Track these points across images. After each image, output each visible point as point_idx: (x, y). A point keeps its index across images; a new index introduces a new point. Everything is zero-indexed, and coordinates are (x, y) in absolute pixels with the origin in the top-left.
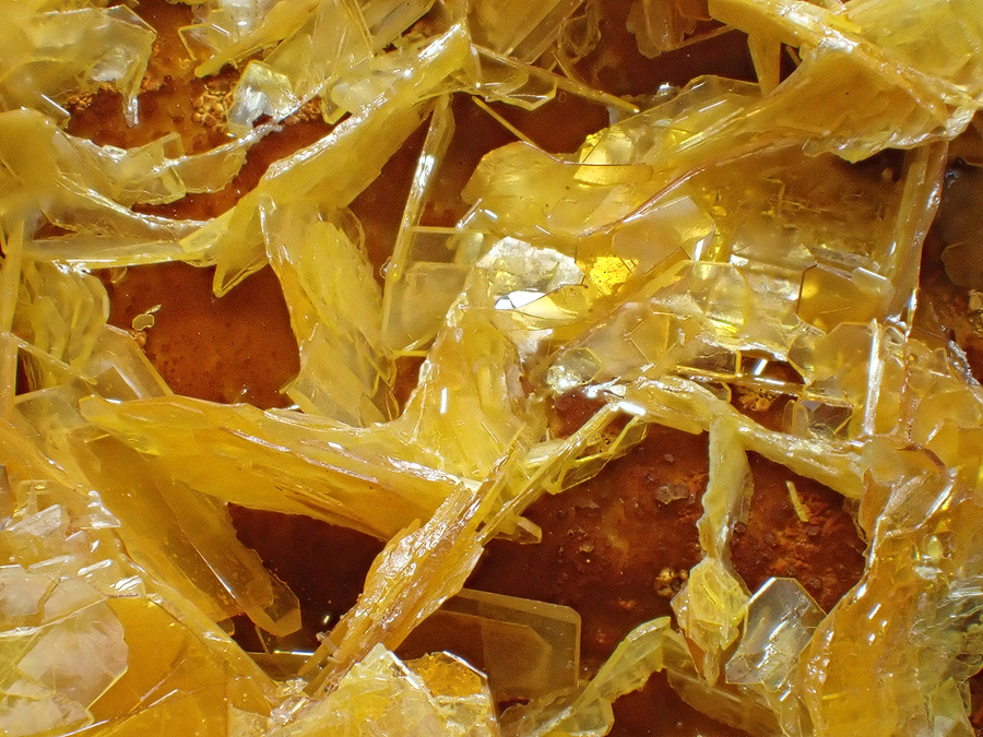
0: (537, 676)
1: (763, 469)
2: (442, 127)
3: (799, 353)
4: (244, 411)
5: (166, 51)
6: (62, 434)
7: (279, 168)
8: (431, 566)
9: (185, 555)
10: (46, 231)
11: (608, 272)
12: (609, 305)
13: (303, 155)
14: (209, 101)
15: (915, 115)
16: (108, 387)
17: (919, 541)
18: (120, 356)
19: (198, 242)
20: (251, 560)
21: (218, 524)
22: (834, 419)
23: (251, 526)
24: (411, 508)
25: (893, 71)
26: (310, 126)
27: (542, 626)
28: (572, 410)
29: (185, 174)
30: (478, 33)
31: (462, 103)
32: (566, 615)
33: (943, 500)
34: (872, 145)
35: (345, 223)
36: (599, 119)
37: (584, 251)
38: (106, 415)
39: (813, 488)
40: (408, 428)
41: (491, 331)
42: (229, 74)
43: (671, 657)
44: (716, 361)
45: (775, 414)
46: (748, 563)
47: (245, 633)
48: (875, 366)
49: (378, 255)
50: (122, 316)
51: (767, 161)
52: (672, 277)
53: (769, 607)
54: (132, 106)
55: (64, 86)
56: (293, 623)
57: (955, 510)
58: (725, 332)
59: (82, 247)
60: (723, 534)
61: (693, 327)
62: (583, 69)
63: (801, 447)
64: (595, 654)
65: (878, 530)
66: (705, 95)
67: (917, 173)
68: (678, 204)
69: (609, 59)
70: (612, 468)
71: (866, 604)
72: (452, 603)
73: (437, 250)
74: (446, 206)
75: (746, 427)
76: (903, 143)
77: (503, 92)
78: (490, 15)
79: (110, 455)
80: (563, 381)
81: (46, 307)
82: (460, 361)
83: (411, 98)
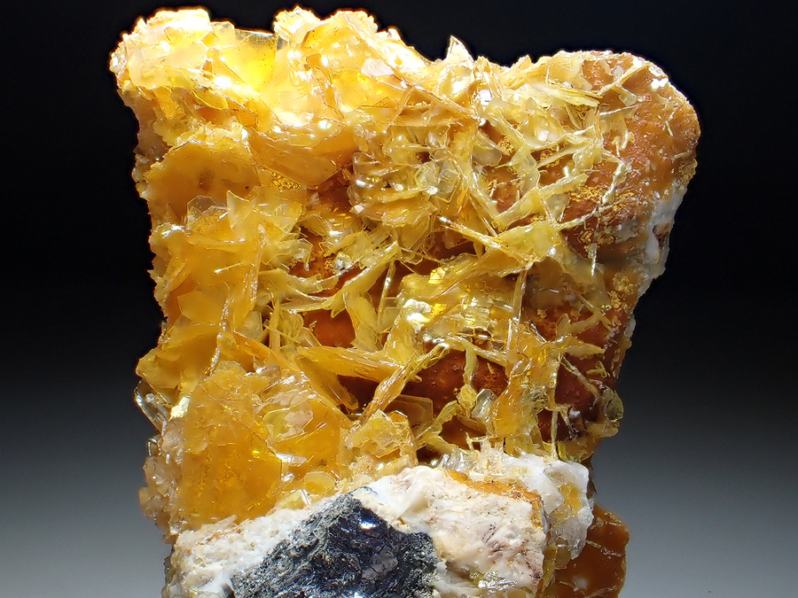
0: (422, 417)
1: (481, 360)
2: (392, 270)
3: (490, 328)
4: (340, 350)
5: (315, 250)
6: (292, 357)
7: (348, 283)
8: (392, 388)
9: (326, 388)
10: (284, 301)
11: (438, 308)
12: (438, 317)
13: (354, 279)
14: (328, 263)
15: (518, 264)
16: (304, 344)
17: (522, 378)
18: (306, 335)
19: (327, 303)
20: (344, 389)
21: (335, 380)
22: (500, 346)
23: (344, 380)
24: (387, 373)
25: (511, 253)
26: (355, 271)
27: (422, 404)
28: (430, 346)
29: (323, 285)
30: (401, 244)
31: (397, 263)
32: (429, 401)
33: (528, 367)
34: (505, 273)
35: (366, 297)
36: (436, 266)
37: (431, 302)
38: (304, 351)
39: (494, 364)
40: (385, 353)
41: (407, 327)
42: (333, 256)
43: (458, 411)
44: (469, 331)
45: (484, 345)
46: (477, 385)
47: (343, 408)
48: (510, 331)
49: (376, 305)
50: (307, 325)
51: (481, 276)
52: (455, 309)
53: (483, 397)
54: (307, 265)
55: (288, 260)
56: (356, 406)
57: (531, 369)
58: (470, 323)
59: (295, 305)
60: (470, 378)
61: (462, 322)
62: (430, 252)
63: (491, 354)
64: (437, 411)
65: (511, 375)
66: (464, 258)
67: (520, 279)
68: (455, 289)
69: (437, 249)
70: (440, 361)
71: (508, 395)
72: (398, 398)
73: (392, 304)
74: (394, 291)
75: (476, 349)
76: (514, 272)
77: (408, 260)
78: (404, 239)
79: (305, 362)
80: (427, 339)
81: (286, 323)
82: (399, 334)
83: (383, 262)
